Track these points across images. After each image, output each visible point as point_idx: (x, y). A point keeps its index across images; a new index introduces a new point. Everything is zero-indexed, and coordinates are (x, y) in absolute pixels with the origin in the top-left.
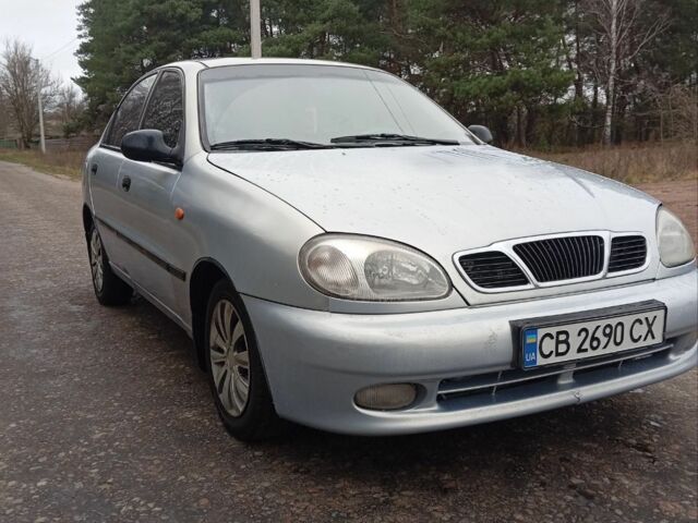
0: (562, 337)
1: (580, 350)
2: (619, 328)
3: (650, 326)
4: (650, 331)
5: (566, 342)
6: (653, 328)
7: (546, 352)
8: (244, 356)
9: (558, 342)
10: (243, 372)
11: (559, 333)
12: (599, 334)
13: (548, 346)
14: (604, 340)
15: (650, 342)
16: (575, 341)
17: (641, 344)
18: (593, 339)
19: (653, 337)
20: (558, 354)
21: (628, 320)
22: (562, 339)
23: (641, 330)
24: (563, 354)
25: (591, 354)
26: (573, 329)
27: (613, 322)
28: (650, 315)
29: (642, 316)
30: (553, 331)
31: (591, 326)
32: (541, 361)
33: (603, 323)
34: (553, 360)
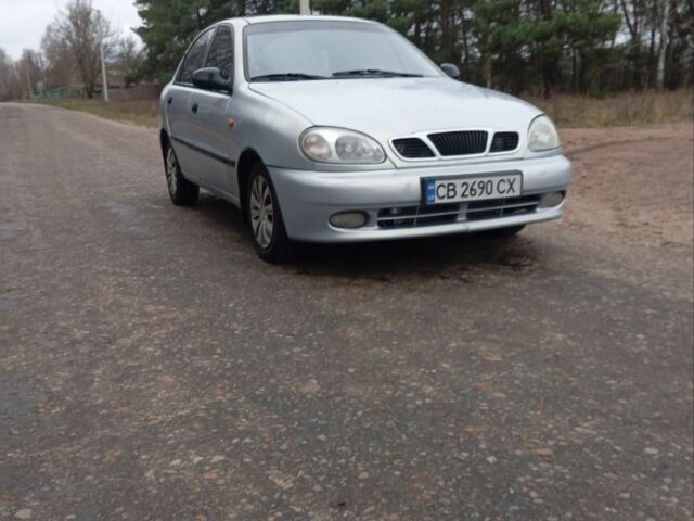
0: (451, 187)
1: (463, 196)
2: (489, 185)
3: (511, 184)
4: (511, 187)
5: (454, 190)
6: (514, 186)
7: (441, 195)
8: (270, 207)
9: (449, 190)
10: (270, 218)
11: (449, 185)
12: (475, 187)
13: (442, 191)
14: (479, 191)
15: (511, 194)
16: (460, 190)
17: (505, 195)
18: (472, 189)
19: (514, 191)
20: (449, 197)
21: (496, 180)
22: (451, 188)
23: (504, 186)
24: (453, 197)
25: (470, 198)
26: (458, 183)
27: (485, 180)
28: (511, 178)
29: (505, 178)
30: (445, 183)
31: (470, 182)
32: (438, 201)
33: (479, 180)
34: (446, 200)
